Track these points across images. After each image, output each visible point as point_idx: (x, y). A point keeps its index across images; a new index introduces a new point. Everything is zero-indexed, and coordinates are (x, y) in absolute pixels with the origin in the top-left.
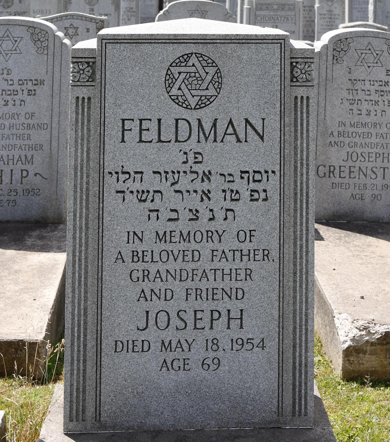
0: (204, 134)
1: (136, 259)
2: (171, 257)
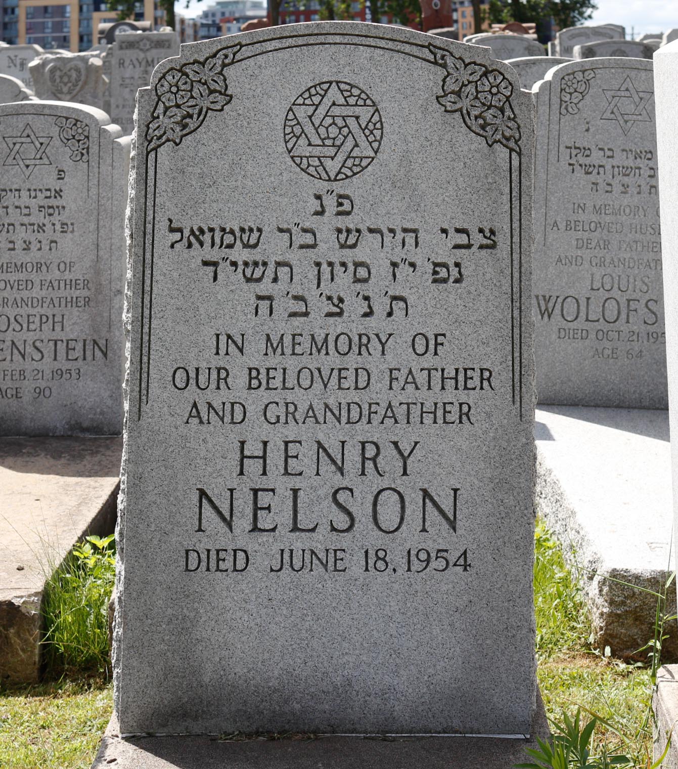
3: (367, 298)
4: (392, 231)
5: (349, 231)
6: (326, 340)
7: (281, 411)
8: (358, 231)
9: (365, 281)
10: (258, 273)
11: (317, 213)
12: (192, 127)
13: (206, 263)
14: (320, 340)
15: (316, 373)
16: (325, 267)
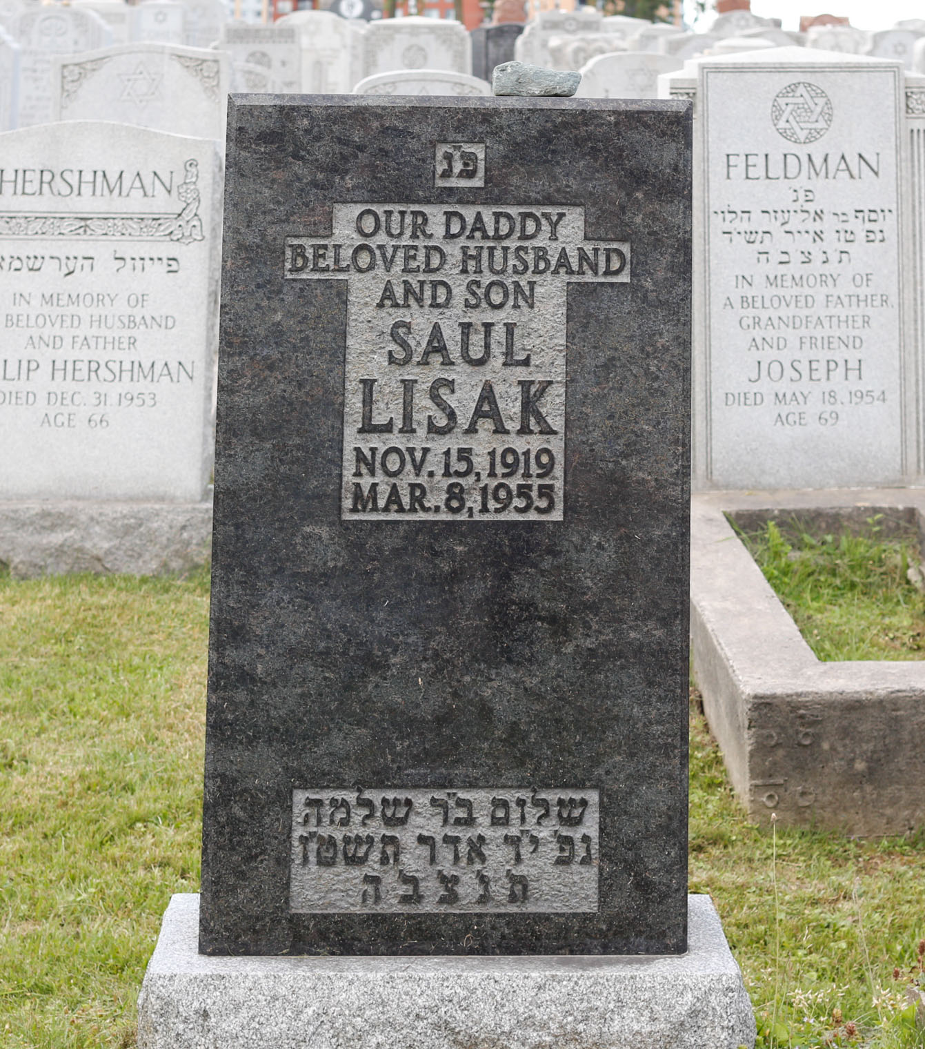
0: (815, 170)
1: (745, 305)
2: (783, 303)
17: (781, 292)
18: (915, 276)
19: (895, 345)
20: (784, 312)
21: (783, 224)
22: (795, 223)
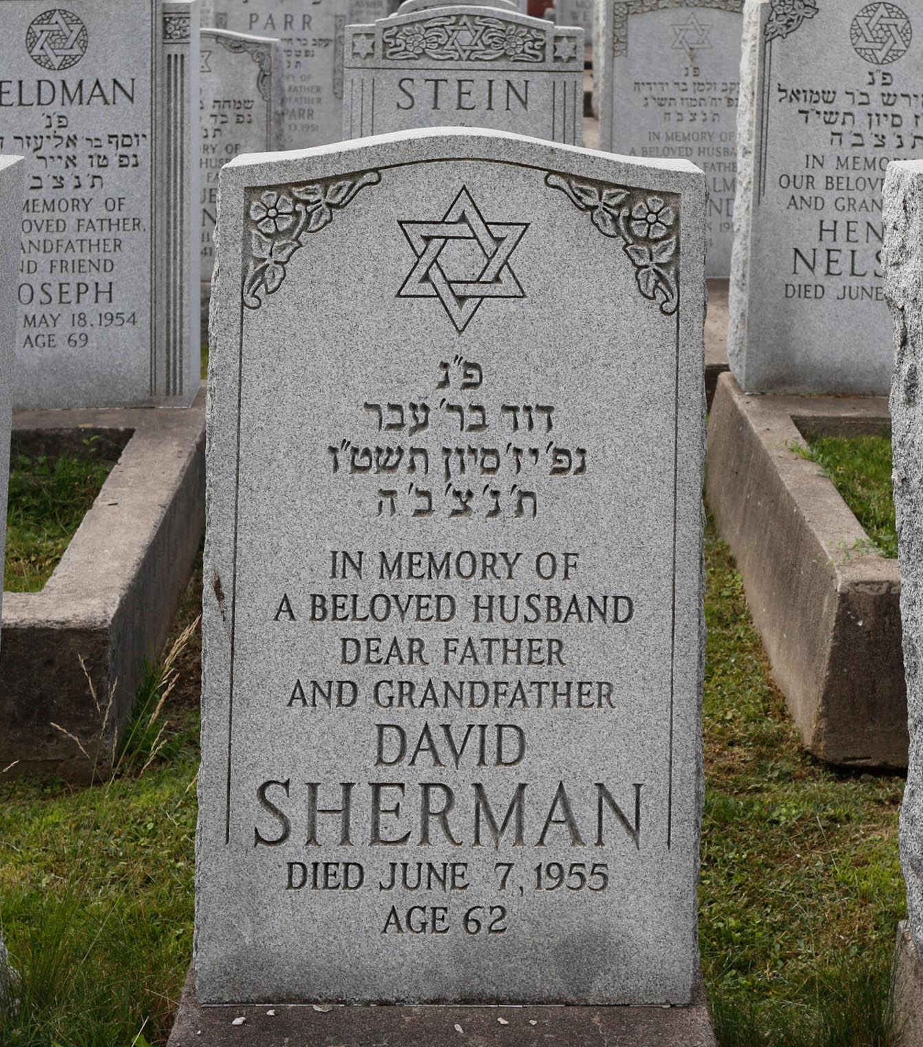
3: (899, 137)
4: (915, 96)
5: (889, 95)
6: (874, 161)
7: (846, 203)
8: (895, 95)
9: (898, 126)
10: (833, 119)
11: (870, 84)
12: (793, 27)
13: (801, 112)
14: (870, 161)
15: (867, 181)
16: (874, 117)
17: (32, 216)
18: (168, 201)
19: (146, 268)
20: (35, 236)
21: (36, 150)
22: (48, 149)
